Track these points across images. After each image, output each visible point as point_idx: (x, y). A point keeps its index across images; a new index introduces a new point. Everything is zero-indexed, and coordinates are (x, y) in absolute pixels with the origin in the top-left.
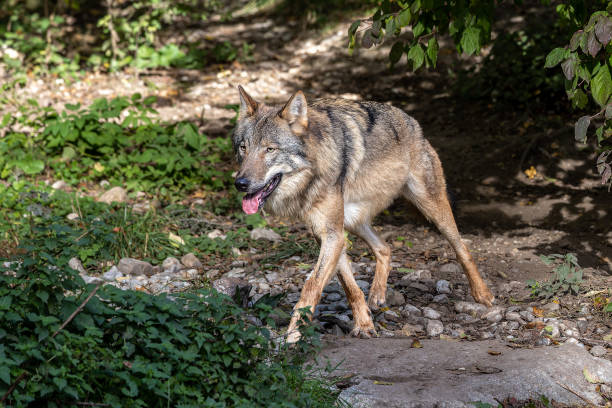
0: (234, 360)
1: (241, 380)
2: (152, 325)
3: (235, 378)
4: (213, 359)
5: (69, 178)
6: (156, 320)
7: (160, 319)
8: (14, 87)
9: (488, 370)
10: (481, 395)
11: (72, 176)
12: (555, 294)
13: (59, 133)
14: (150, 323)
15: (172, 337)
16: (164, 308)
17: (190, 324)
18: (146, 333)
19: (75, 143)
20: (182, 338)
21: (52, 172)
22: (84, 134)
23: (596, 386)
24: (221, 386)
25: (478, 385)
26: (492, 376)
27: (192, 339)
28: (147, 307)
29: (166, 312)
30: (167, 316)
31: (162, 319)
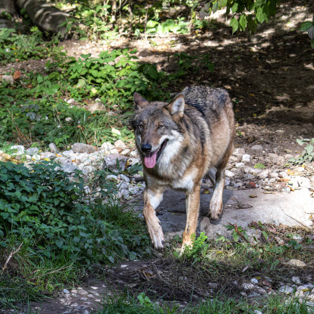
0: (61, 202)
1: (65, 213)
2: (11, 182)
3: (62, 212)
4: (48, 201)
5: (77, 97)
6: (14, 179)
7: (16, 178)
8: (52, 45)
9: (244, 207)
10: (235, 221)
11: (79, 96)
12: (304, 162)
13: (76, 71)
14: (9, 180)
15: (22, 189)
16: (19, 172)
17: (35, 181)
18: (6, 186)
19: (85, 76)
20: (28, 189)
21: (69, 94)
22: (90, 71)
23: (310, 215)
24: (51, 216)
25: (235, 215)
26: (245, 210)
27: (35, 189)
28: (8, 171)
29: (20, 174)
30: (20, 176)
31: (17, 178)
